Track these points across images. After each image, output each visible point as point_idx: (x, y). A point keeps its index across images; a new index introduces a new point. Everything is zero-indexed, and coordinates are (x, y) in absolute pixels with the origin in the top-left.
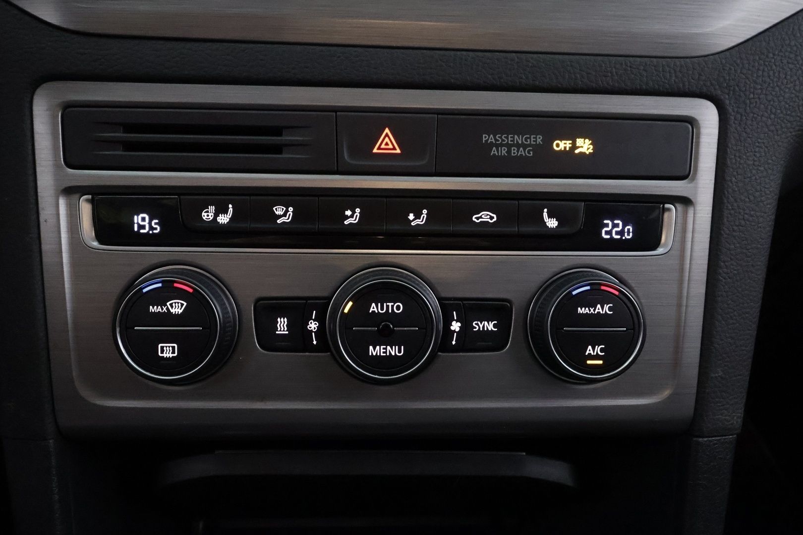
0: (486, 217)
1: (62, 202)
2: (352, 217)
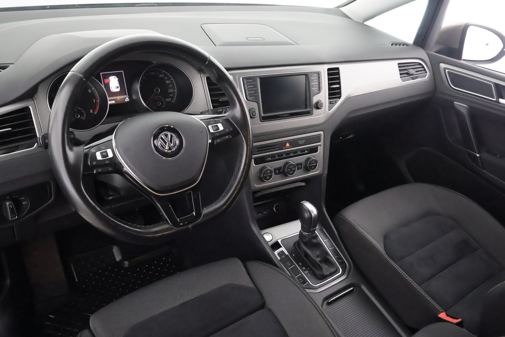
0: (299, 152)
2: (284, 155)
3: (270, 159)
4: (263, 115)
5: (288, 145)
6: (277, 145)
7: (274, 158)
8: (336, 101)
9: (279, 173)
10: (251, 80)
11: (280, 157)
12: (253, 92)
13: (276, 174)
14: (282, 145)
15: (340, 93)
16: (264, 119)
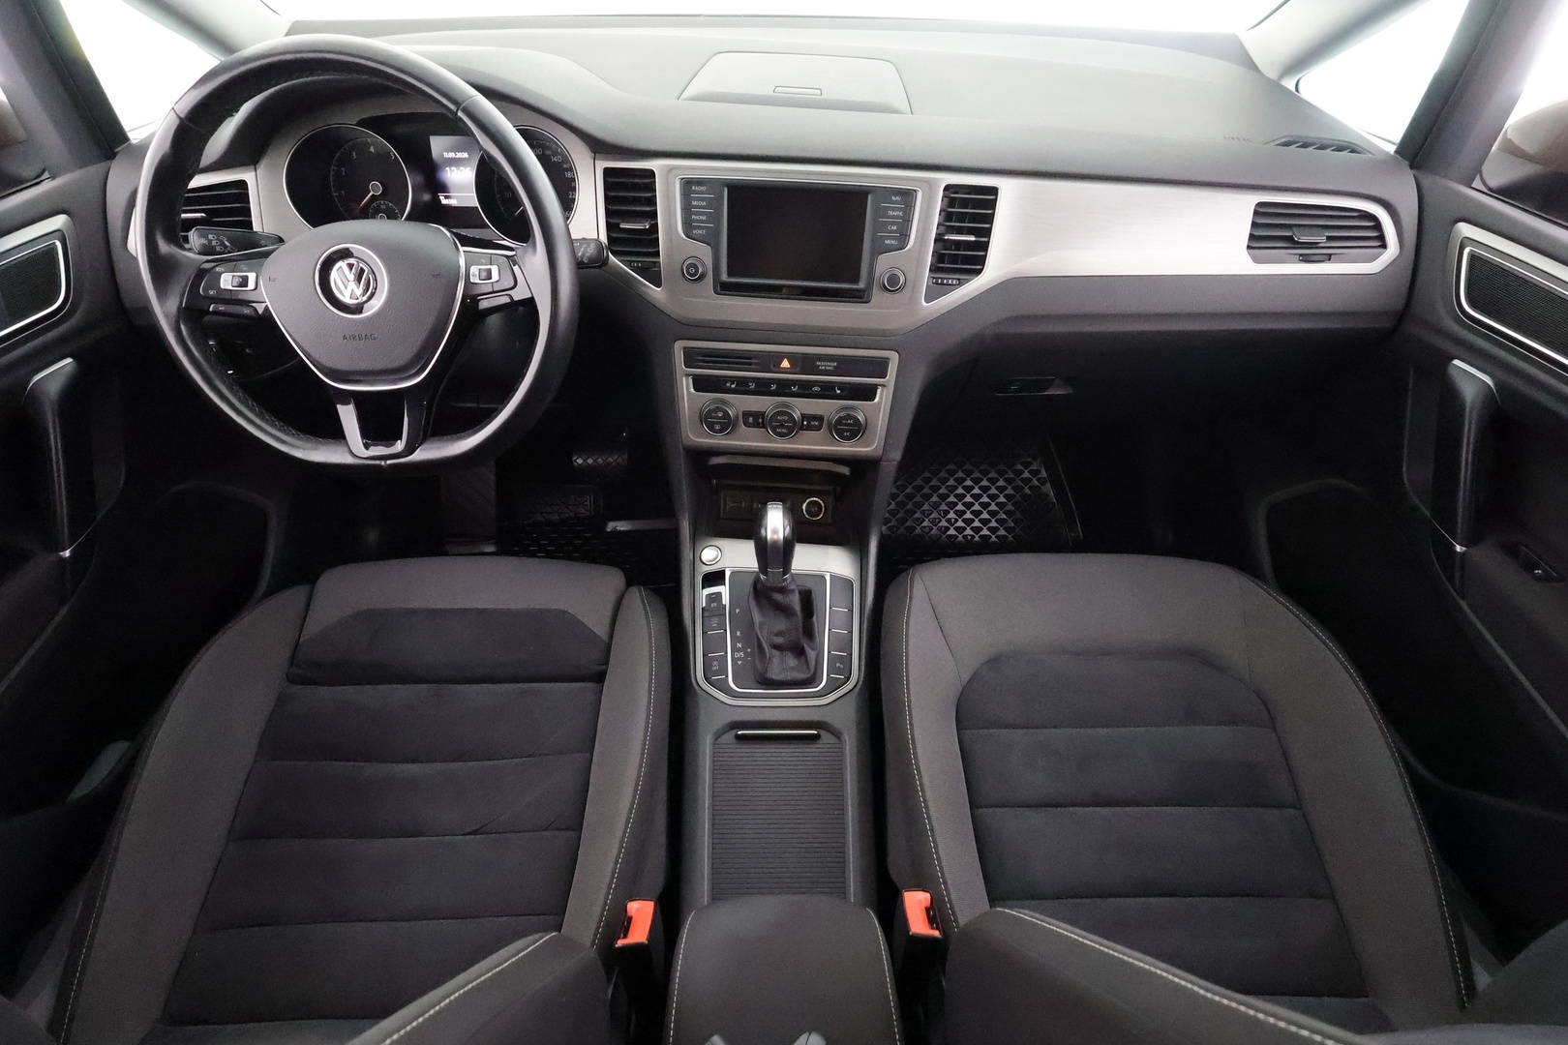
0: (816, 389)
1: (684, 379)
2: (774, 387)
3: (733, 386)
4: (724, 277)
5: (785, 364)
6: (756, 358)
7: (743, 387)
8: (959, 280)
9: (756, 425)
10: (703, 188)
11: (762, 388)
12: (704, 218)
13: (747, 424)
14: (771, 361)
15: (982, 261)
16: (724, 288)
